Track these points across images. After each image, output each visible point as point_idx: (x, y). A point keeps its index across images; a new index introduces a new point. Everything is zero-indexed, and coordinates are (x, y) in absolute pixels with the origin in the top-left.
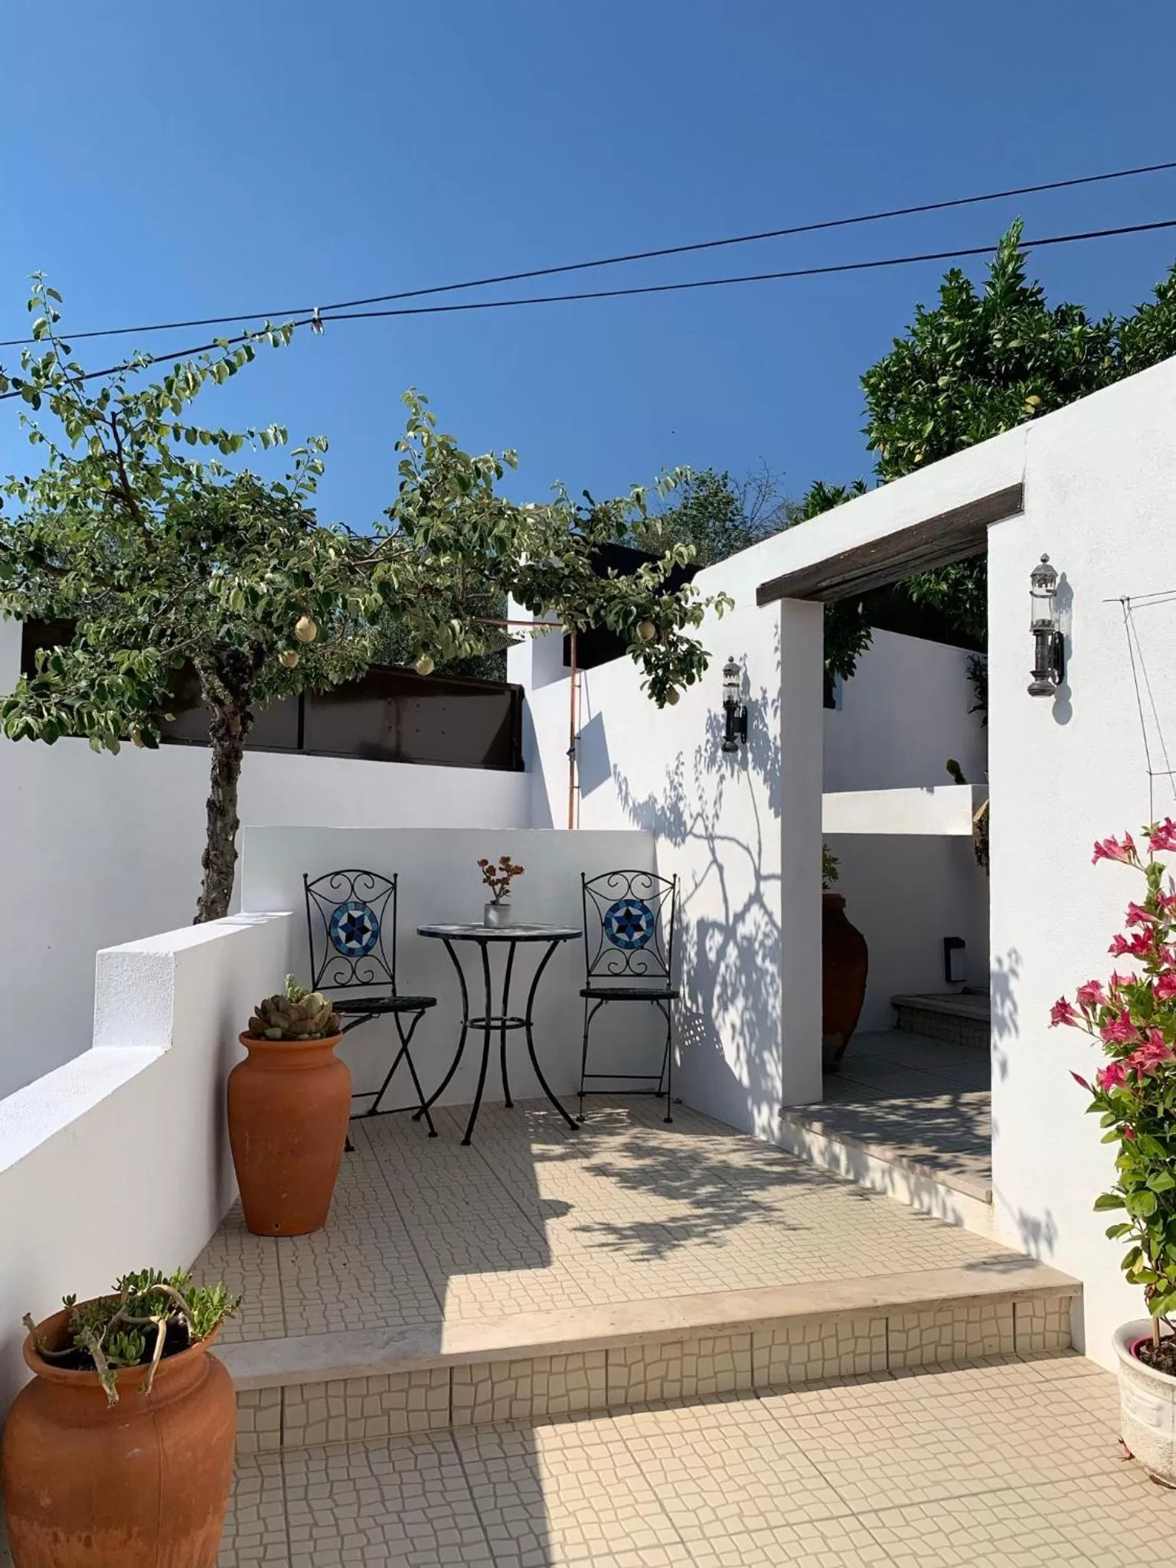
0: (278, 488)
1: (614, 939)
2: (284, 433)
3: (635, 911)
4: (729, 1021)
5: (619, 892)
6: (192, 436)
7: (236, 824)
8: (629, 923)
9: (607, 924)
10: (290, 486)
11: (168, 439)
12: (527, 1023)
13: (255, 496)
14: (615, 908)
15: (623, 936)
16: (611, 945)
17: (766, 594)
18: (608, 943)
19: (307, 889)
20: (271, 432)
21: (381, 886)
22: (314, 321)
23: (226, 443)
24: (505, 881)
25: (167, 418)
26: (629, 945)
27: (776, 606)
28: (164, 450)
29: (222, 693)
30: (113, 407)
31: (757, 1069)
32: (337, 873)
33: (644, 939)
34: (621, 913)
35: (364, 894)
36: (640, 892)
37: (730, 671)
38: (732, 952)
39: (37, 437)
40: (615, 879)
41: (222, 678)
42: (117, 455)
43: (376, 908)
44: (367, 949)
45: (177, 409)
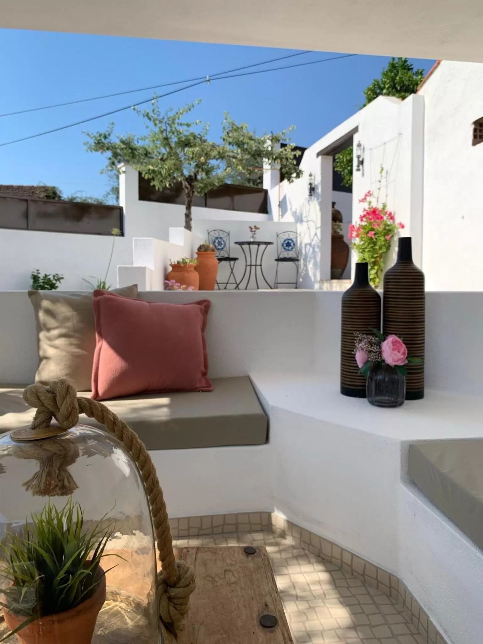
0: (199, 135)
1: (285, 249)
2: (200, 122)
3: (290, 241)
4: (310, 266)
5: (286, 236)
6: (181, 124)
7: (191, 219)
8: (288, 245)
9: (283, 245)
10: (202, 134)
11: (176, 125)
12: (261, 265)
13: (195, 137)
14: (285, 241)
15: (287, 248)
16: (284, 250)
17: (318, 154)
18: (283, 250)
19: (209, 233)
20: (198, 122)
21: (226, 234)
22: (207, 81)
23: (188, 125)
24: (255, 231)
25: (177, 121)
26: (289, 250)
27: (320, 157)
28: (175, 128)
29: (188, 186)
30: (166, 120)
31: (315, 276)
32: (215, 230)
33: (292, 248)
34: (286, 242)
35: (222, 236)
36: (292, 236)
37: (311, 175)
38: (311, 250)
39: (147, 127)
40: (285, 233)
41: (188, 182)
42: (166, 130)
43: (225, 239)
44: (222, 249)
45: (179, 118)
